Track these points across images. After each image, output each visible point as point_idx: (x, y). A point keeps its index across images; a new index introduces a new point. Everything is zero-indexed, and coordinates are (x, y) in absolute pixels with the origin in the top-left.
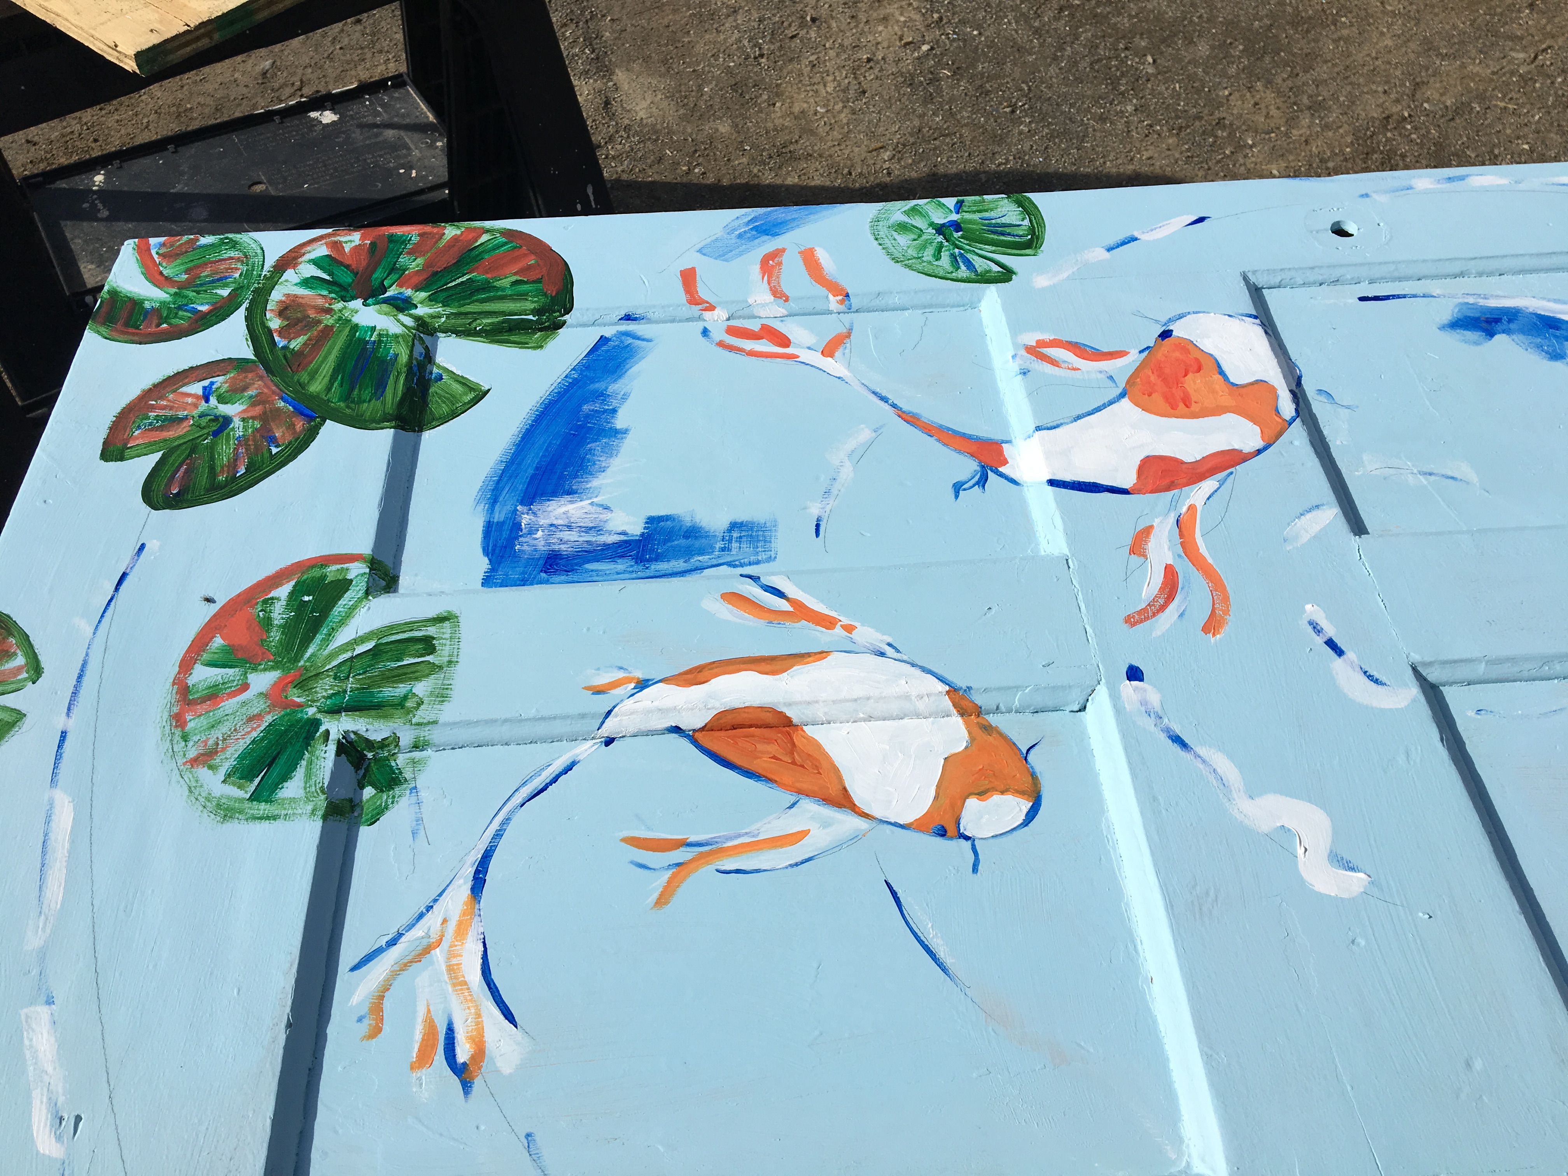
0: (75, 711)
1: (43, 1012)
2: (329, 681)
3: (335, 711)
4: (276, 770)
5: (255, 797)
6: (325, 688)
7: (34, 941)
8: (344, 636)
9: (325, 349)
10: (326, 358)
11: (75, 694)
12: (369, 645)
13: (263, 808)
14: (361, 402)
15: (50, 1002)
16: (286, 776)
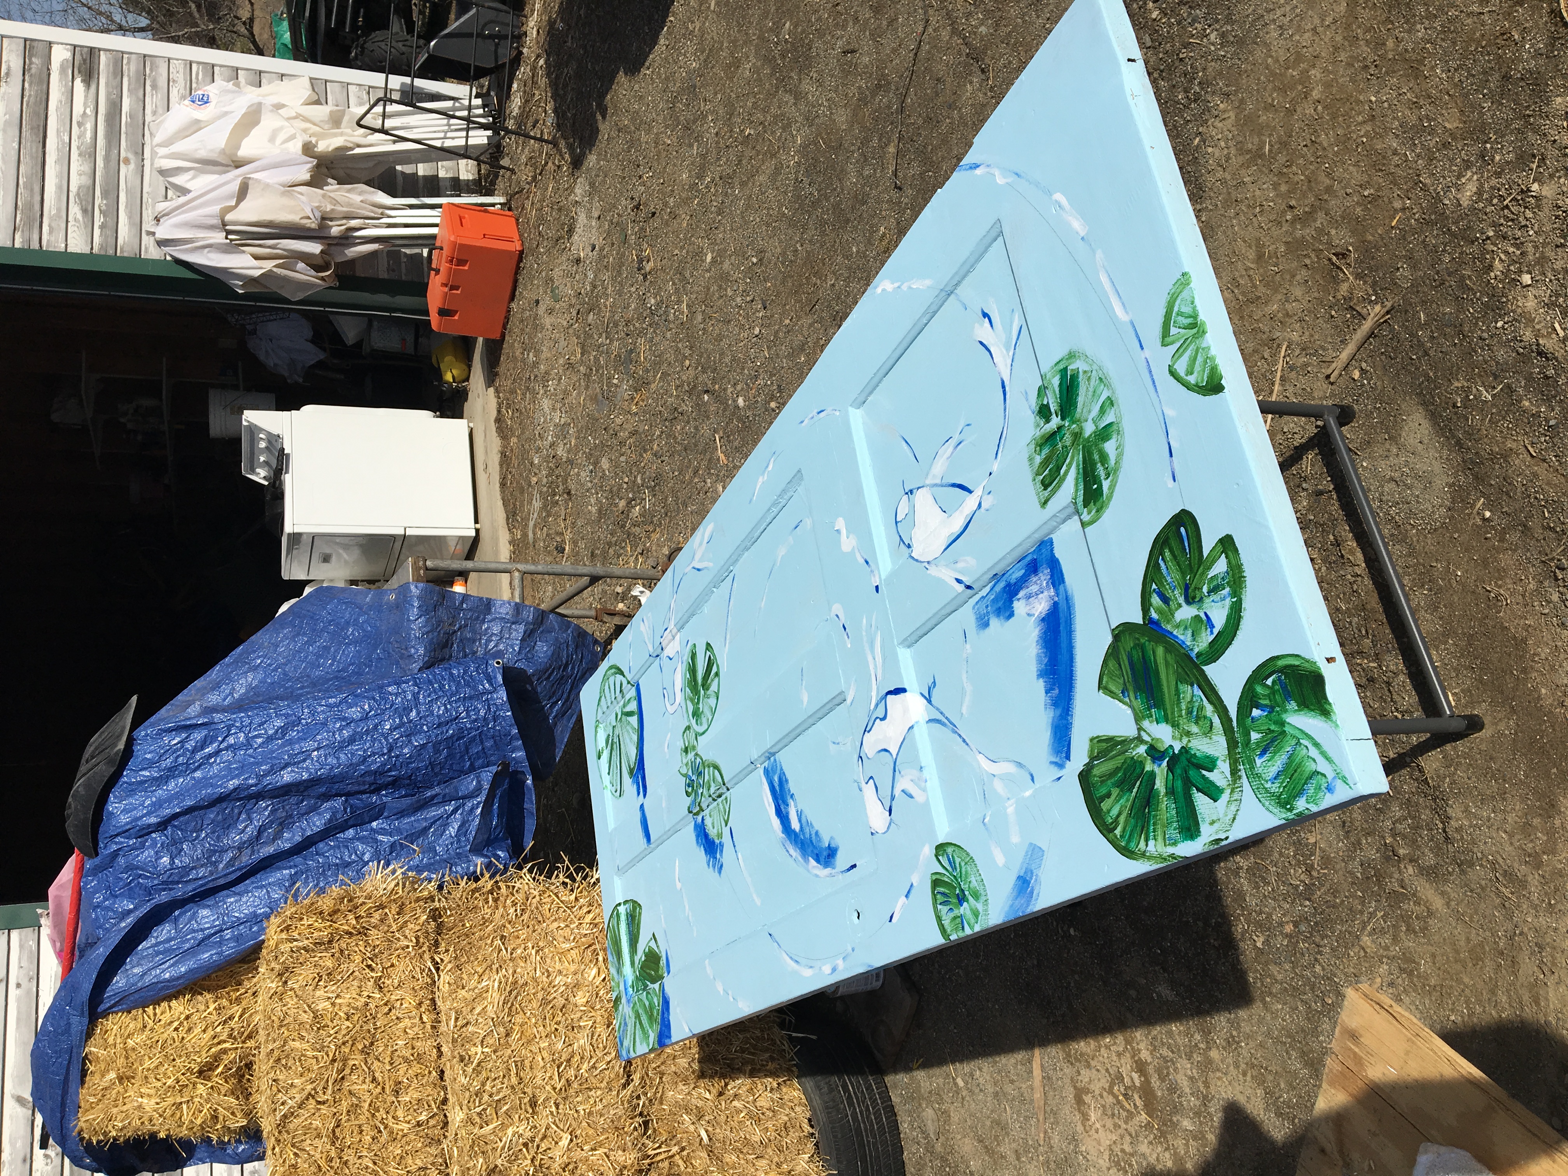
0: (1145, 364)
1: (1082, 234)
2: (1068, 443)
3: (1060, 428)
4: (1065, 387)
5: (1066, 369)
6: (1068, 439)
7: (1099, 254)
8: (1073, 471)
9: (1172, 690)
10: (1167, 683)
11: (1150, 372)
12: (1062, 472)
13: (1061, 366)
14: (1136, 650)
15: (1083, 238)
16: (1060, 385)
